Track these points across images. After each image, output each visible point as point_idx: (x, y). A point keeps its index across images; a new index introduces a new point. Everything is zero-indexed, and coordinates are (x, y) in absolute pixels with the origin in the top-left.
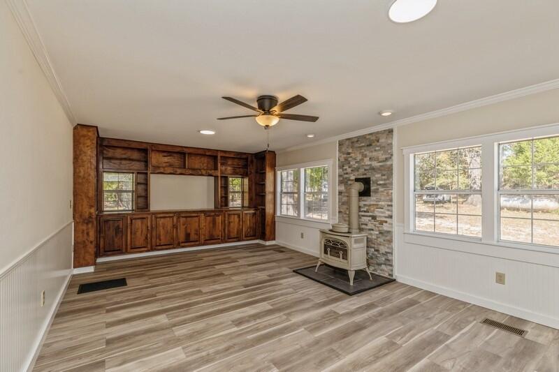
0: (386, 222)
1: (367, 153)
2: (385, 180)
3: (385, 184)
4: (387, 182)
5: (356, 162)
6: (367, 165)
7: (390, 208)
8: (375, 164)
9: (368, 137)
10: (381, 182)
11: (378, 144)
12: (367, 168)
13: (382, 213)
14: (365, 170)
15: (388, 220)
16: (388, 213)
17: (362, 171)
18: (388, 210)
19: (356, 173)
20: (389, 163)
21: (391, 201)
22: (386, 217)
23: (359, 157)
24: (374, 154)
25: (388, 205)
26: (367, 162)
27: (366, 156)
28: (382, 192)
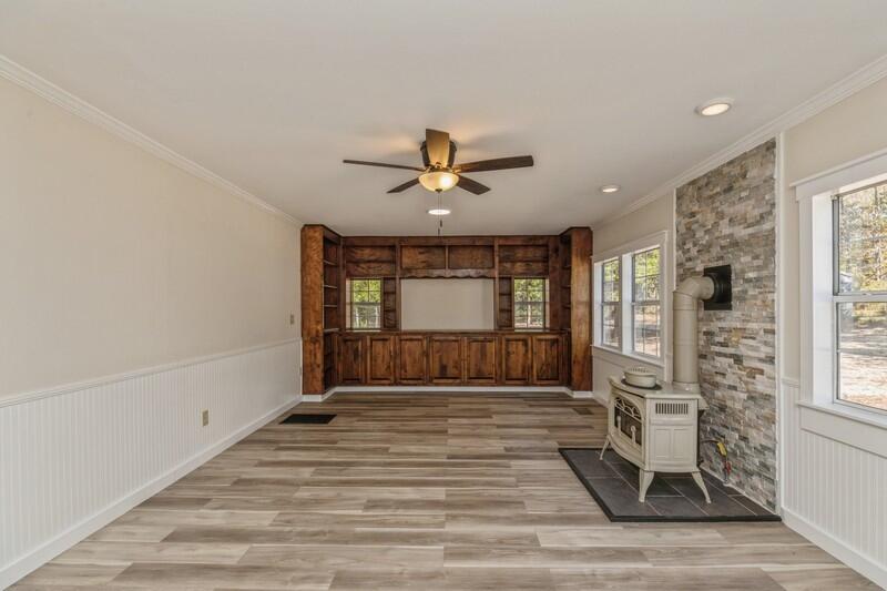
0: (761, 372)
1: (725, 208)
2: (759, 268)
3: (758, 279)
4: (765, 273)
5: (706, 232)
6: (725, 237)
7: (769, 338)
8: (742, 232)
9: (726, 170)
10: (751, 275)
11: (744, 183)
12: (723, 242)
13: (755, 349)
14: (722, 248)
15: (765, 367)
16: (764, 351)
17: (715, 251)
18: (766, 343)
19: (706, 257)
20: (766, 226)
21: (772, 319)
22: (761, 360)
23: (710, 218)
24: (740, 208)
25: (766, 331)
26: (725, 229)
27: (721, 215)
28: (755, 297)
